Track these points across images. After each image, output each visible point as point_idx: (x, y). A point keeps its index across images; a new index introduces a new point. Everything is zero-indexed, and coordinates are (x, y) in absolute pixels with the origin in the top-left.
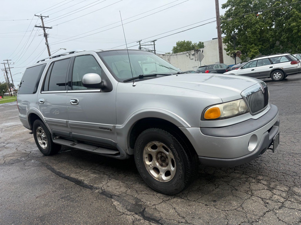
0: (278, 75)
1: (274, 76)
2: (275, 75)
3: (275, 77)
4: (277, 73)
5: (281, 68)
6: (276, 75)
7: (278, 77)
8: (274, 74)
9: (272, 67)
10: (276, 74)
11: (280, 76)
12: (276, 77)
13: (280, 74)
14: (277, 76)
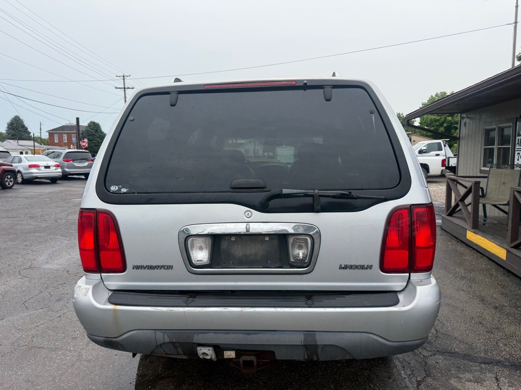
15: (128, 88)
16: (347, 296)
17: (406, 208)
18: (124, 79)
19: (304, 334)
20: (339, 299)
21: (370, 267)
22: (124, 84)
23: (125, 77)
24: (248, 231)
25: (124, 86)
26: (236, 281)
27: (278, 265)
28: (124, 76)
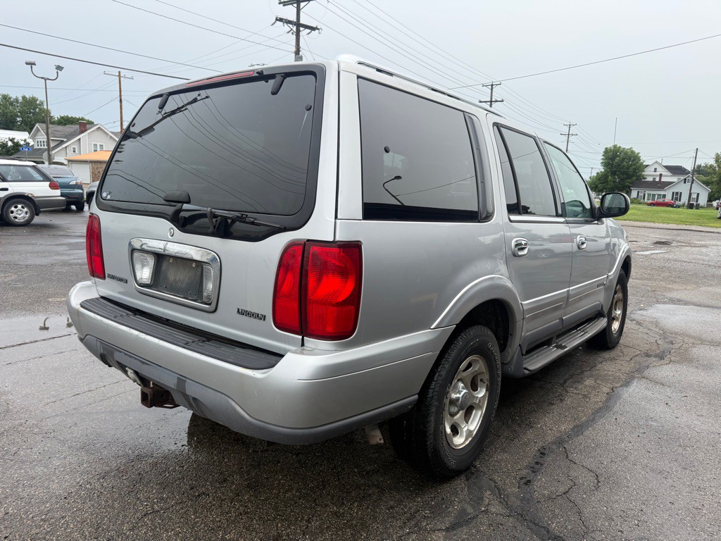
0: (21, 210)
1: (12, 212)
2: (13, 209)
3: (14, 215)
4: (20, 206)
5: (30, 196)
6: (17, 211)
7: (22, 215)
8: (10, 207)
9: (7, 189)
10: (16, 207)
11: (26, 213)
12: (18, 216)
13: (26, 209)
14: (19, 212)
15: (496, 101)
16: (238, 349)
17: (300, 244)
18: (492, 89)
19: (178, 378)
20: (225, 349)
21: (264, 318)
22: (491, 96)
23: (494, 86)
24: (164, 250)
25: (491, 99)
26: (165, 308)
27: (195, 298)
28: (492, 85)
